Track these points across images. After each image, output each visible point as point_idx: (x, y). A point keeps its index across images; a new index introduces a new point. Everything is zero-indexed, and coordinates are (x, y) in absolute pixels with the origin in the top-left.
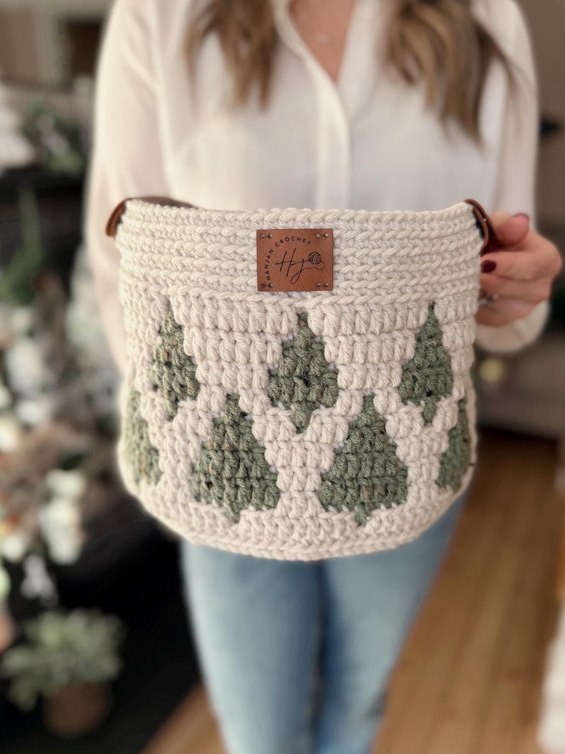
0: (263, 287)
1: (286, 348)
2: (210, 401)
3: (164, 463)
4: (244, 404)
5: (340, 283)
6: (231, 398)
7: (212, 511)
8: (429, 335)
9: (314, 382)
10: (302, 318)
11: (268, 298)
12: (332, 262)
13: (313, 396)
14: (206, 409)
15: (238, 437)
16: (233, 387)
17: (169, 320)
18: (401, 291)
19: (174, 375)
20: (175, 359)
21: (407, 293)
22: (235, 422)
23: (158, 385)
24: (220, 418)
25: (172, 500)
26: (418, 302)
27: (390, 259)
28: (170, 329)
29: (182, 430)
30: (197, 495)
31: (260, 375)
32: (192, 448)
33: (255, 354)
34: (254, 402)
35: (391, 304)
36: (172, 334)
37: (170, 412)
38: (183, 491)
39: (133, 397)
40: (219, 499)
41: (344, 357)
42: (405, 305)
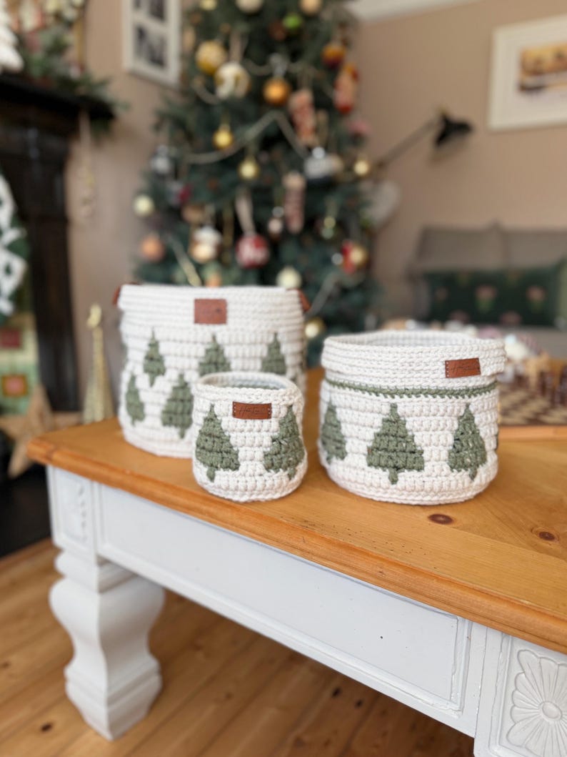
0: (198, 320)
1: (207, 351)
2: (172, 375)
3: (149, 409)
4: (187, 378)
5: (230, 320)
6: (181, 376)
7: (173, 432)
8: (275, 346)
10: (214, 338)
11: (198, 326)
12: (226, 311)
14: (170, 381)
15: (185, 394)
16: (183, 370)
17: (153, 338)
18: (260, 326)
19: (155, 364)
20: (156, 357)
21: (263, 328)
22: (183, 387)
23: (146, 370)
24: (177, 384)
25: (152, 428)
26: (269, 332)
27: (254, 312)
28: (153, 342)
29: (158, 392)
30: (165, 424)
31: (195, 363)
32: (163, 400)
33: (193, 353)
34: (192, 377)
35: (255, 332)
36: (154, 345)
37: (152, 383)
38: (158, 423)
39: (133, 379)
40: (176, 425)
41: (233, 354)
42: (262, 332)
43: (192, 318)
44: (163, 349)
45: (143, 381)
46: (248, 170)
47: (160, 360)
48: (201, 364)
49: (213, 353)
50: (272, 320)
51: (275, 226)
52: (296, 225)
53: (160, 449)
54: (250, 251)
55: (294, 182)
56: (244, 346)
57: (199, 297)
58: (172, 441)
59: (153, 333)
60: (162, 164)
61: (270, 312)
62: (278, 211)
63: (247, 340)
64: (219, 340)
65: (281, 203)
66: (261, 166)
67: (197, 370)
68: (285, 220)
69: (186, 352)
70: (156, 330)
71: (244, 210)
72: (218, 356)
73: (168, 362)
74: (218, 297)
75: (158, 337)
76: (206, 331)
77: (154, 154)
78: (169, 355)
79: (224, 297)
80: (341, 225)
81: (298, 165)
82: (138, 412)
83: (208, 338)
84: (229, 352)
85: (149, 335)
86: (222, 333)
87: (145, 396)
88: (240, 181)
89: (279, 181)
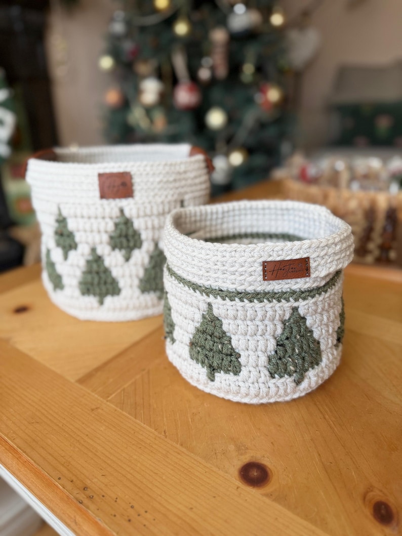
0: (103, 196)
1: (116, 225)
2: (83, 250)
3: (66, 281)
4: (99, 252)
5: (137, 194)
6: (93, 250)
7: (92, 300)
9: (130, 238)
10: (122, 211)
11: (104, 201)
12: (132, 185)
13: (132, 244)
14: (83, 255)
15: (99, 266)
16: (94, 243)
17: (60, 214)
18: (166, 196)
19: (66, 239)
20: (65, 233)
21: (170, 198)
22: (96, 260)
23: (58, 244)
24: (90, 258)
25: (72, 297)
26: (176, 201)
27: (160, 182)
28: (61, 218)
29: (72, 265)
30: (83, 293)
31: (105, 238)
32: (79, 273)
33: (102, 228)
34: (104, 250)
35: (162, 203)
36: (62, 221)
37: (66, 257)
38: (77, 293)
39: (48, 252)
40: (95, 294)
41: (143, 226)
42: (169, 203)
43: (97, 194)
44: (72, 225)
45: (57, 255)
46: (181, 28)
47: (70, 235)
48: (111, 238)
49: (123, 227)
50: (177, 188)
51: (204, 74)
52: (222, 72)
53: (82, 315)
54: (184, 96)
55: (219, 36)
56: (153, 218)
57: (102, 171)
58: (92, 309)
59: (59, 210)
60: (118, 28)
61: (175, 180)
62: (207, 61)
63: (155, 212)
64: (127, 213)
65: (208, 54)
66: (193, 24)
67: (109, 244)
68: (213, 69)
69: (95, 227)
70: (62, 207)
71: (180, 63)
72: (128, 228)
73: (78, 237)
74: (121, 170)
75: (65, 213)
76: (112, 206)
77: (112, 20)
78: (78, 231)
79: (128, 170)
80: (259, 69)
81: (223, 22)
82: (58, 283)
83: (116, 212)
84: (138, 224)
85: (56, 211)
86: (129, 206)
87: (62, 268)
88: (175, 39)
89: (205, 36)
